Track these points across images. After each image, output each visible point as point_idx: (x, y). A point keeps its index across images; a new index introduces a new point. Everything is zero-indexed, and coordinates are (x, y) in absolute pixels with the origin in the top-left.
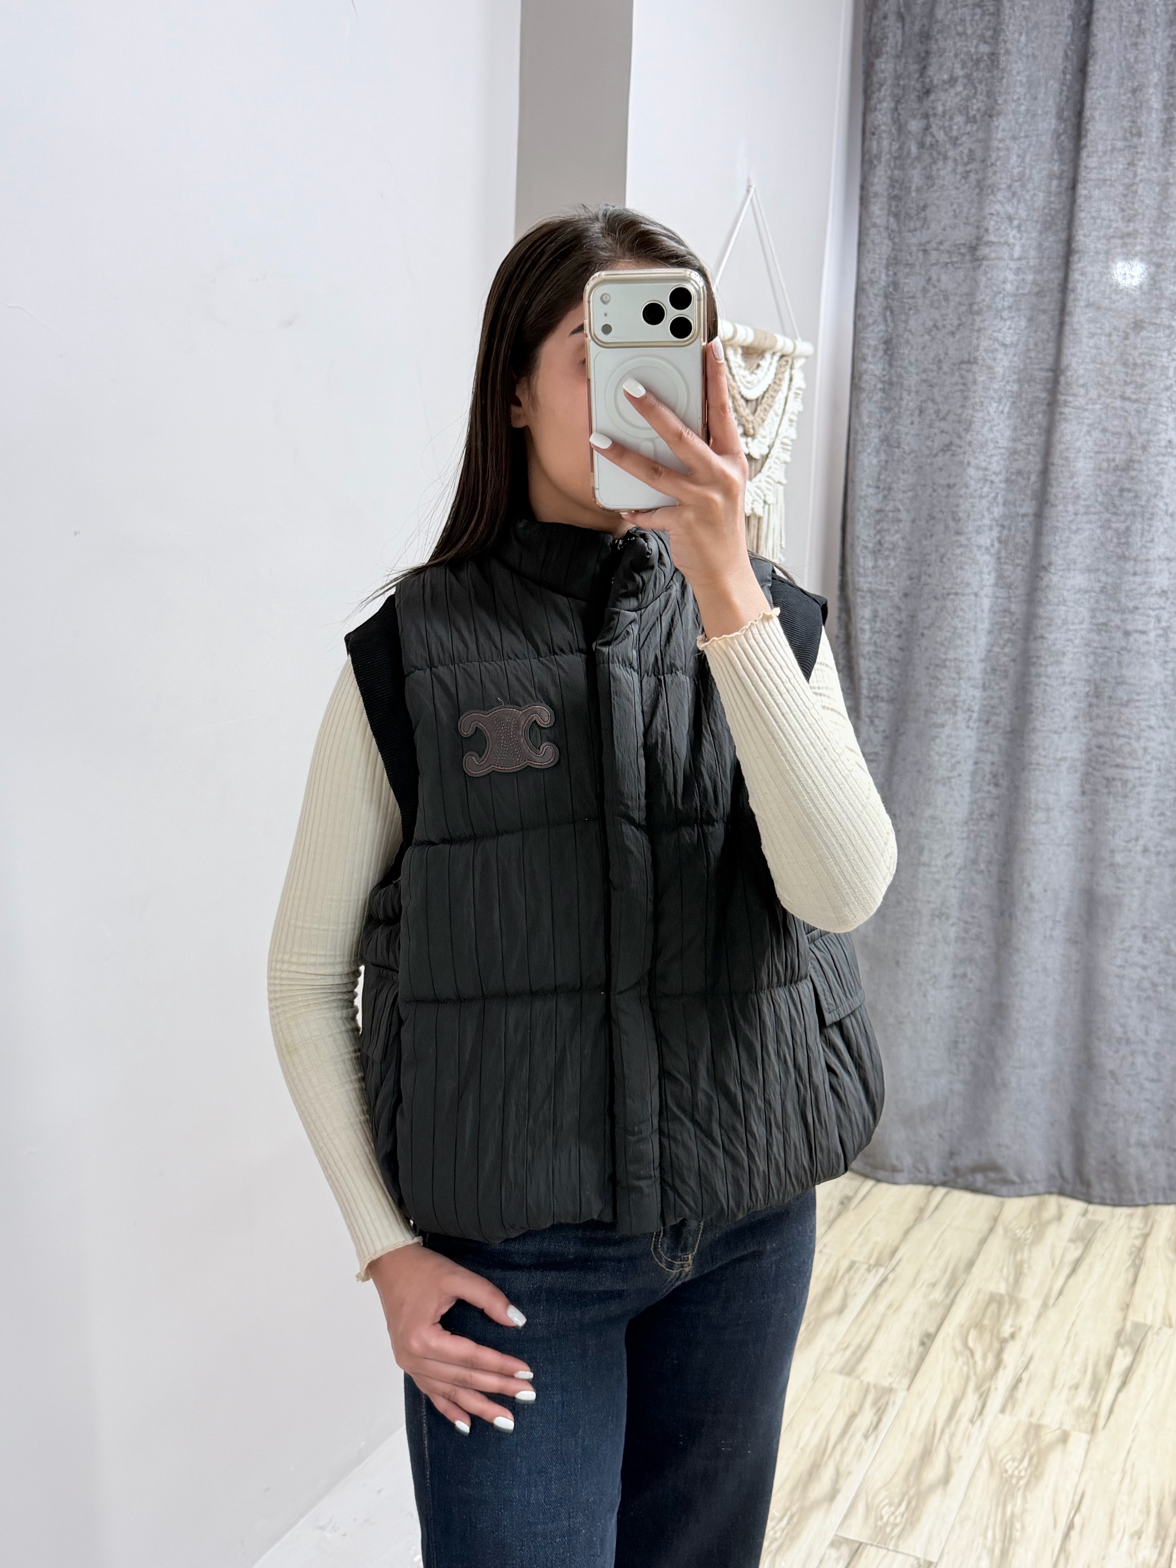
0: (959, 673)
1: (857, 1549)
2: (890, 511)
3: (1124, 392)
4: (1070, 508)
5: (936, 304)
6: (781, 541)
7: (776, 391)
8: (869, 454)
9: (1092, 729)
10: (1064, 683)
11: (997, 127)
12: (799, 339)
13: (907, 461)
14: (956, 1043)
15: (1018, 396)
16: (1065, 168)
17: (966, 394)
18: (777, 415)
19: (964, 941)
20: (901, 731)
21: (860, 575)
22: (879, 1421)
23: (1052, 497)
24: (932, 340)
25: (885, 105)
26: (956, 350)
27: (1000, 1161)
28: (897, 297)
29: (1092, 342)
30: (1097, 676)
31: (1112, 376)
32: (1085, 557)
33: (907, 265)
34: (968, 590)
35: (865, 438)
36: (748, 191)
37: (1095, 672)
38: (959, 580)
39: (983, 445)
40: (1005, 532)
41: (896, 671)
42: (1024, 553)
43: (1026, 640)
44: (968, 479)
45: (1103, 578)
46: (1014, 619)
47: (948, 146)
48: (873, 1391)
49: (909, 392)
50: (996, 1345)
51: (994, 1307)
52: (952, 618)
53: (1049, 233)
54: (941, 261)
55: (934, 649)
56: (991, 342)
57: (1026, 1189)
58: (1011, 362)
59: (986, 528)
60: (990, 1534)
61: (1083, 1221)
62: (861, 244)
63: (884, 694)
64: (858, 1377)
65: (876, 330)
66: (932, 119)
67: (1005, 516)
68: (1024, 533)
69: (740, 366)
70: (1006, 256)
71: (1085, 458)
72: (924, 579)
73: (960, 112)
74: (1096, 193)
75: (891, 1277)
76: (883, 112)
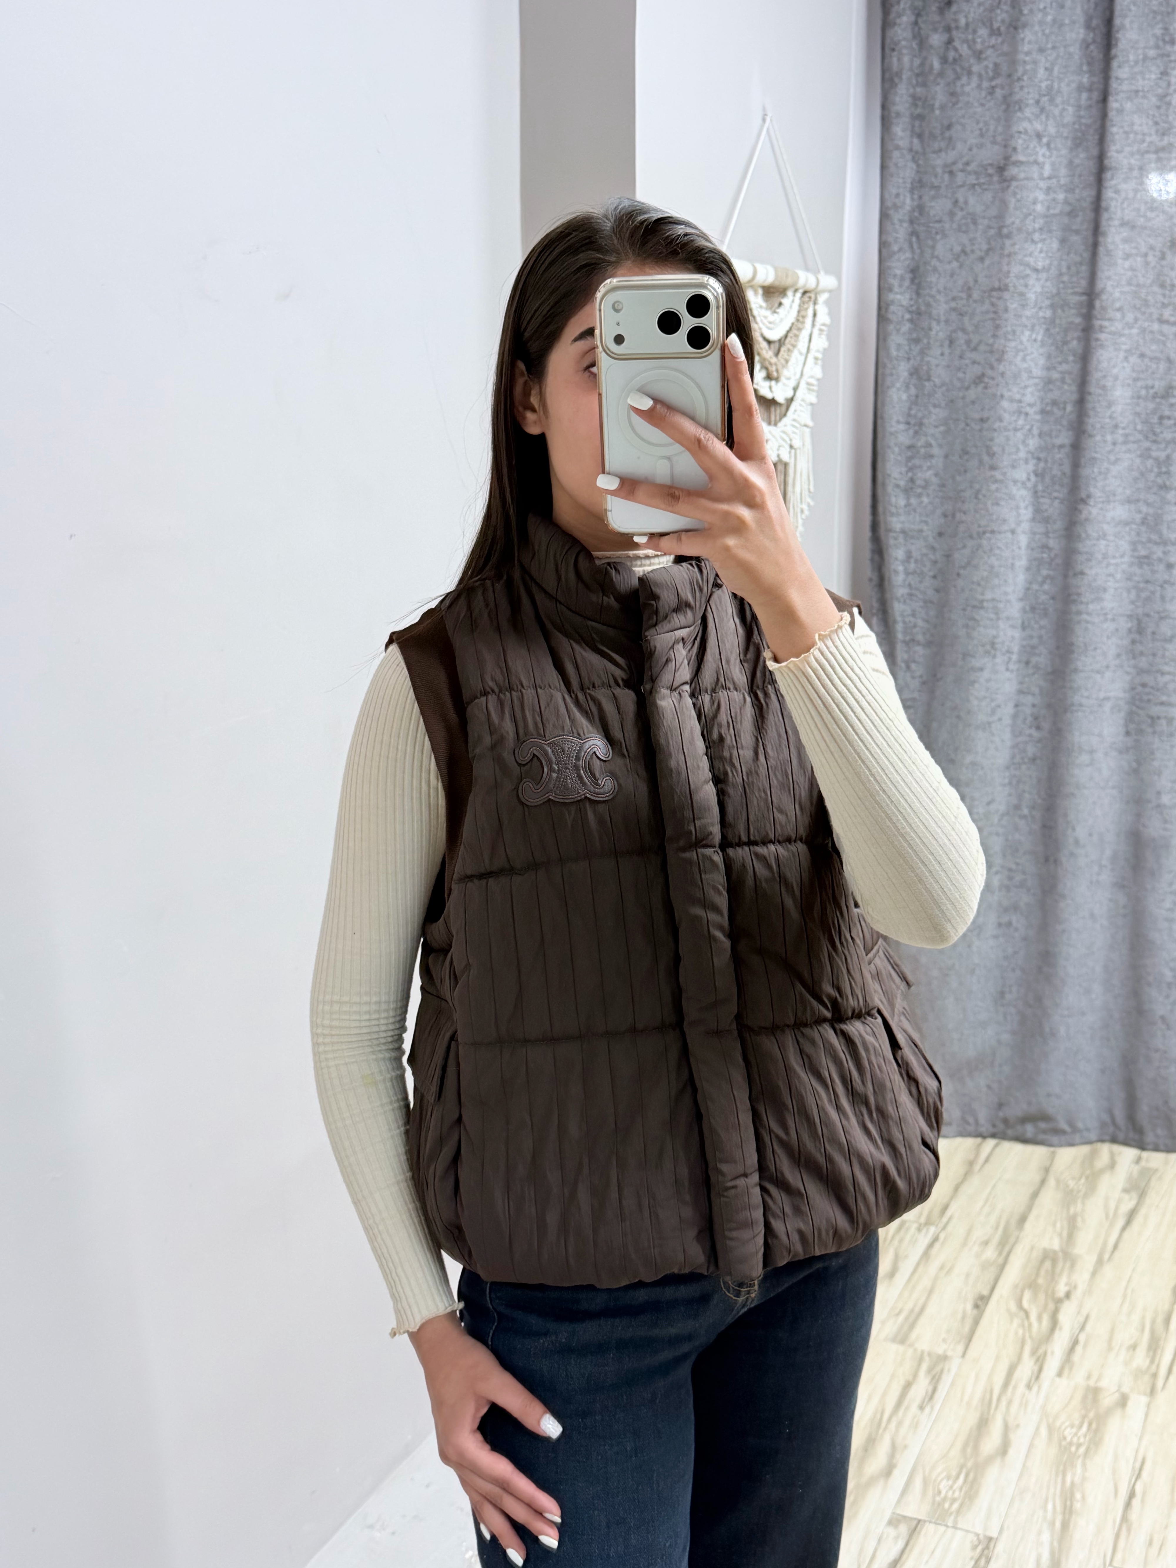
0: (997, 613)
1: (915, 1527)
2: (922, 447)
3: (1161, 315)
4: (1109, 438)
5: (964, 228)
6: (809, 484)
7: (800, 329)
8: (899, 389)
9: (1135, 667)
10: (1106, 620)
11: (1023, 39)
12: (822, 273)
13: (939, 395)
14: (1002, 994)
15: (1052, 322)
16: (1095, 79)
17: (997, 322)
18: (801, 354)
19: (1008, 889)
20: (939, 676)
21: (892, 515)
22: (934, 1390)
23: (1089, 428)
24: (961, 267)
25: (905, 19)
26: (986, 277)
27: (1051, 1111)
28: (922, 221)
29: (1127, 264)
30: (1140, 611)
31: (1150, 298)
32: (1125, 488)
33: (933, 187)
34: (1005, 527)
35: (894, 371)
36: (764, 120)
37: (1137, 607)
38: (994, 517)
39: (1016, 376)
40: (1042, 465)
41: (932, 613)
42: (1062, 486)
43: (1066, 576)
44: (1002, 412)
45: (1144, 509)
46: (1052, 555)
47: (972, 61)
48: (927, 1358)
49: (938, 321)
50: (1051, 1306)
51: (1048, 1264)
52: (989, 557)
53: (1080, 150)
54: (968, 182)
55: (971, 590)
56: (1022, 268)
57: (1077, 1137)
58: (1043, 287)
59: (1021, 462)
60: (1050, 1506)
61: (1136, 1169)
62: (883, 167)
63: (920, 638)
64: (911, 1345)
65: (903, 258)
66: (954, 33)
67: (1041, 449)
68: (1061, 465)
69: (761, 307)
70: (1036, 176)
71: (1123, 386)
72: (959, 516)
73: (984, 24)
74: (1128, 105)
75: (942, 1236)
76: (903, 26)
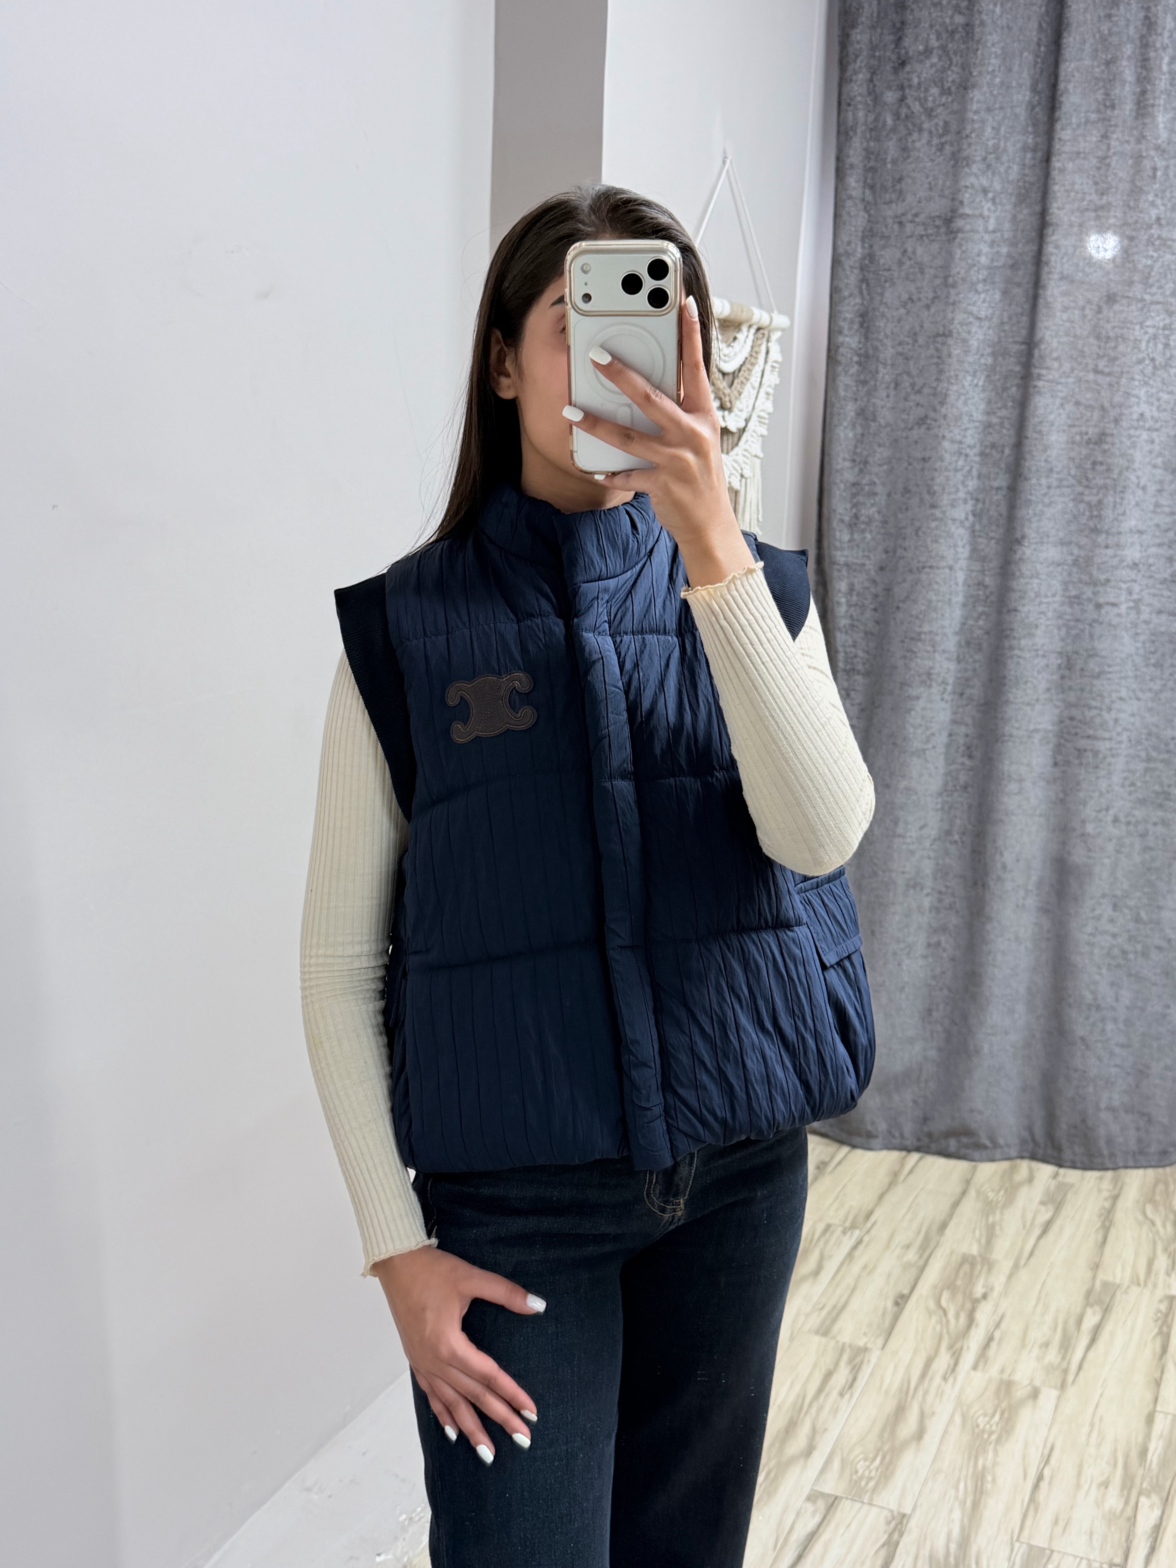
0: (933, 646)
1: (832, 1503)
2: (867, 484)
3: (1097, 366)
4: (1044, 481)
5: (911, 277)
6: (758, 514)
7: (753, 364)
8: (846, 428)
9: (1064, 701)
10: (1037, 656)
11: (972, 99)
12: (776, 312)
13: (883, 435)
14: (930, 1011)
15: (993, 369)
16: (1039, 140)
17: (941, 367)
18: (754, 388)
19: (938, 910)
21: (836, 549)
22: (854, 1379)
23: (1026, 471)
24: (908, 313)
25: (861, 76)
26: (932, 323)
27: (974, 1126)
28: (872, 269)
29: (1065, 316)
30: (1069, 648)
31: (1086, 349)
32: (1058, 530)
33: (883, 237)
34: (943, 564)
35: (842, 411)
36: (724, 163)
37: (1066, 644)
38: (933, 554)
39: (958, 418)
40: (980, 505)
41: (872, 645)
42: (998, 526)
43: (999, 613)
44: (943, 452)
45: (1076, 551)
46: (988, 592)
47: (923, 118)
48: (848, 1350)
49: (885, 365)
50: (968, 1306)
51: (966, 1267)
52: (927, 592)
53: (1024, 206)
54: (916, 233)
55: (909, 623)
56: (965, 316)
57: (998, 1153)
58: (985, 335)
59: (961, 502)
60: (962, 1486)
61: (1053, 1183)
62: (836, 216)
63: (860, 667)
64: (833, 1338)
65: (852, 303)
66: (907, 91)
67: (979, 490)
68: (997, 506)
70: (981, 229)
71: (1058, 431)
72: (900, 552)
73: (935, 84)
74: (1070, 166)
75: (866, 1239)
76: (859, 83)
